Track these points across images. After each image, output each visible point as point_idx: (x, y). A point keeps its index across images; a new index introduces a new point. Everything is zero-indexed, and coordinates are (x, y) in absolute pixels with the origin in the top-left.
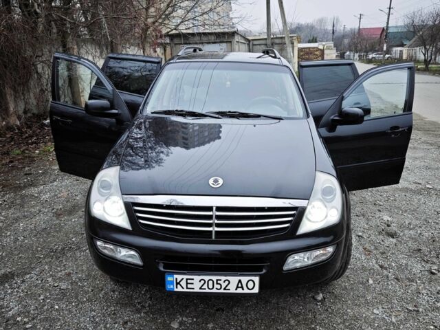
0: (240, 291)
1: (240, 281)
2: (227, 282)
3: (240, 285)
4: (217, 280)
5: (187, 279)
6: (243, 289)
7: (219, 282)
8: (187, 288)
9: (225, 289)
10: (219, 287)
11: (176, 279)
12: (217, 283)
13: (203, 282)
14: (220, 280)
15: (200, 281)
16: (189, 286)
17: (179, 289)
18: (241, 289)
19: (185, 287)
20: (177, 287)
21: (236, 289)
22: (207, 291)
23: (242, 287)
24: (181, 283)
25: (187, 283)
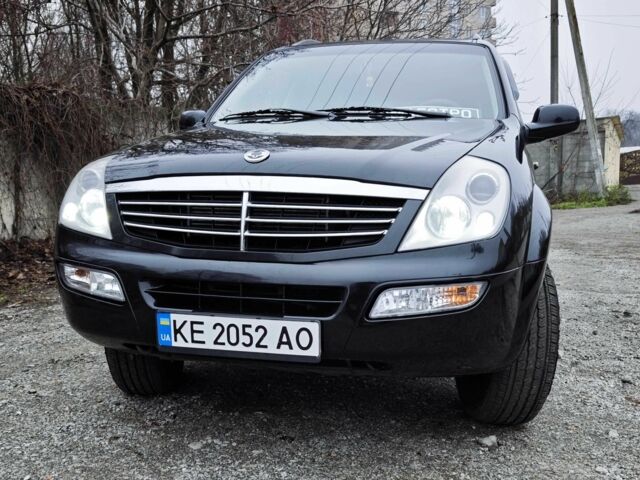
0: (285, 350)
1: (284, 330)
2: (261, 331)
3: (285, 339)
4: (244, 326)
5: (192, 323)
6: (291, 348)
7: (247, 330)
8: (193, 341)
9: (258, 345)
10: (247, 340)
11: (175, 322)
12: (245, 333)
13: (219, 329)
14: (250, 326)
15: (214, 327)
16: (197, 337)
17: (180, 343)
18: (287, 346)
19: (189, 339)
20: (176, 340)
21: (279, 347)
22: (228, 347)
23: (289, 343)
24: (182, 331)
25: (193, 331)
